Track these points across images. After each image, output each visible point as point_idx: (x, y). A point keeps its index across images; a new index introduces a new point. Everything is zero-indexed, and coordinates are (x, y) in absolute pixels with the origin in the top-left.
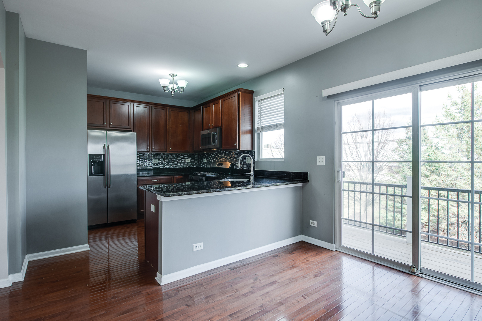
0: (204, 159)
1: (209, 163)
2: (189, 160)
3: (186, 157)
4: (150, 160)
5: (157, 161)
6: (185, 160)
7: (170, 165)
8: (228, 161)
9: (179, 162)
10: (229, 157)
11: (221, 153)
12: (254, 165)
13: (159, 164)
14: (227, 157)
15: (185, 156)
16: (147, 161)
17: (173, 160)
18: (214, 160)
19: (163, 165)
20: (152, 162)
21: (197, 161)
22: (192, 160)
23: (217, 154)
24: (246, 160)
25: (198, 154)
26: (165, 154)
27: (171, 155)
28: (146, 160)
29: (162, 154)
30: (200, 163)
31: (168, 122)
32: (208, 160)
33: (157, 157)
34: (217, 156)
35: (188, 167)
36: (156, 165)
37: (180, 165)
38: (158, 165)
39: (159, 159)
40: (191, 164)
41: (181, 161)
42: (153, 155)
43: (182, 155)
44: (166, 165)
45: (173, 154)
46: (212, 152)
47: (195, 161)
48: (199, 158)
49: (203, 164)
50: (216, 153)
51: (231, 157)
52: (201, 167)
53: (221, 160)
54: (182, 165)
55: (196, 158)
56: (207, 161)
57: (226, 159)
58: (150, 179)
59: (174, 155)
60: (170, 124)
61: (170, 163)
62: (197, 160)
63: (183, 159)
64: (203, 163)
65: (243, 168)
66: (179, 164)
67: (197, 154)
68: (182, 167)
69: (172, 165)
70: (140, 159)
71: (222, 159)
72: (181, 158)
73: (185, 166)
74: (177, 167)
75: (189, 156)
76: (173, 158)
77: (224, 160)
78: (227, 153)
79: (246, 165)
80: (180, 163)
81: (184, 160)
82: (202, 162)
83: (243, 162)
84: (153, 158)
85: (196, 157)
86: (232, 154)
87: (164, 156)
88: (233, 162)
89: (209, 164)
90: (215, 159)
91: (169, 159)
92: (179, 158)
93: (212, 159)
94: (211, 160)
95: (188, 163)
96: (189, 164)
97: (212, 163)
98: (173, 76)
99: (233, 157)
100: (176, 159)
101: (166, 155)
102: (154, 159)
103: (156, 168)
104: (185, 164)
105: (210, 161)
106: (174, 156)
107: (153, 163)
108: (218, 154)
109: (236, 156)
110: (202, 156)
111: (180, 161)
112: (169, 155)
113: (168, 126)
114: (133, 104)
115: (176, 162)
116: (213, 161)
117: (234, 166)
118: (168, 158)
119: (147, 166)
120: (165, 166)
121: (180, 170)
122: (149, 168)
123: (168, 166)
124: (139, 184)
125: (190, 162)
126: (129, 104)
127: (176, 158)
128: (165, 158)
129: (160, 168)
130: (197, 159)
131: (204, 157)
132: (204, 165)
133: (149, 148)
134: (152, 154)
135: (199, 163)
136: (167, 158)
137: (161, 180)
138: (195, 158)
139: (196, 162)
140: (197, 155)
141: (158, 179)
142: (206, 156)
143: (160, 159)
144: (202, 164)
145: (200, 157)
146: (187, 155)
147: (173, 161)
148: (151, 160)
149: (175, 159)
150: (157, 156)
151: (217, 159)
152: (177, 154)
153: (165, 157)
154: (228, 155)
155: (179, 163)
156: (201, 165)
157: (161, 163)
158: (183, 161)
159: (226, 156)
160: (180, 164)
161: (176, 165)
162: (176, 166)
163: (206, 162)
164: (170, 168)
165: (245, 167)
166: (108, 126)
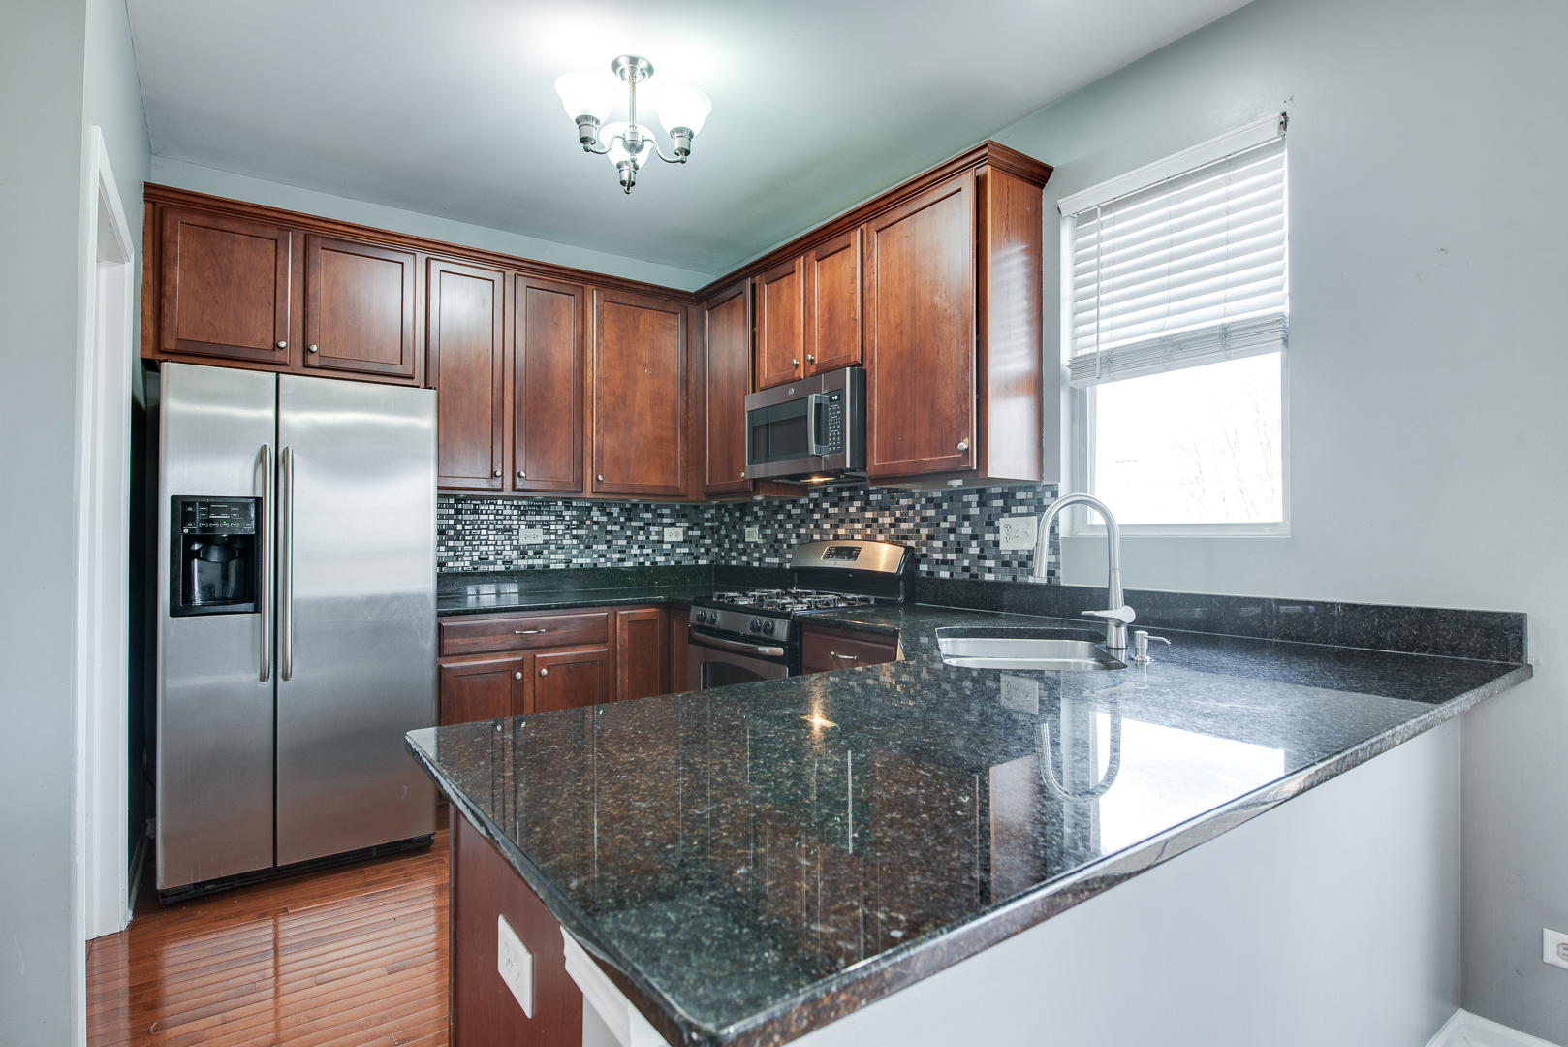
0: (747, 530)
1: (774, 546)
2: (681, 531)
3: (665, 520)
4: (504, 531)
5: (537, 536)
6: (660, 534)
7: (595, 556)
8: (880, 537)
9: (636, 542)
10: (886, 520)
11: (842, 499)
12: (1053, 559)
13: (545, 552)
14: (875, 520)
15: (662, 516)
16: (492, 538)
17: (610, 532)
18: (802, 531)
19: (562, 557)
20: (515, 543)
21: (712, 538)
22: (690, 533)
23: (817, 504)
24: (997, 531)
25: (719, 507)
26: (574, 504)
27: (602, 509)
28: (488, 529)
29: (560, 503)
30: (727, 546)
31: (589, 355)
32: (768, 532)
33: (538, 518)
34: (817, 516)
35: (673, 563)
36: (531, 552)
37: (641, 555)
38: (541, 553)
39: (546, 524)
40: (686, 550)
41: (644, 538)
42: (518, 507)
43: (647, 508)
44: (576, 557)
45: (610, 505)
46: (794, 497)
47: (702, 537)
48: (723, 523)
49: (743, 553)
50: (811, 500)
51: (898, 520)
52: (733, 563)
53: (841, 532)
54: (648, 555)
55: (709, 524)
56: (764, 536)
57: (869, 526)
58: (503, 624)
59: (615, 511)
60: (598, 363)
61: (595, 547)
62: (714, 531)
63: (652, 529)
64: (741, 546)
65: (973, 576)
66: (635, 550)
67: (712, 507)
68: (648, 564)
69: (603, 556)
70: (460, 527)
71: (850, 526)
72: (642, 524)
73: (660, 559)
74: (628, 564)
75: (680, 515)
76: (609, 523)
77: (858, 532)
78: (873, 498)
79: (998, 557)
80: (641, 547)
81: (657, 533)
82: (738, 541)
83: (974, 543)
84: (519, 520)
85: (708, 520)
86: (904, 502)
87: (567, 514)
88: (911, 543)
89: (777, 553)
90: (808, 528)
91: (589, 528)
92: (635, 524)
93: (789, 526)
94: (786, 532)
95: (673, 545)
96: (678, 550)
97: (790, 546)
98: (633, 69)
99: (912, 520)
100: (622, 528)
101: (576, 508)
102: (523, 527)
103: (531, 567)
104: (661, 549)
105: (781, 536)
106: (616, 515)
107: (517, 547)
108: (825, 505)
109: (931, 513)
110: (738, 514)
111: (641, 537)
112: (589, 509)
113: (590, 369)
114: (428, 261)
115: (624, 542)
116: (798, 536)
117: (918, 562)
118: (588, 522)
119: (492, 558)
120: (574, 561)
121: (644, 575)
122: (500, 567)
123: (589, 561)
124: (446, 652)
125: (685, 541)
126: (407, 259)
127: (624, 523)
128: (574, 522)
129: (552, 567)
130: (712, 528)
131: (748, 518)
132: (750, 555)
133: (499, 473)
134: (515, 503)
135: (720, 545)
136: (583, 523)
137: (555, 629)
138: (706, 524)
139: (708, 541)
140: (713, 511)
141: (543, 622)
142: (760, 513)
143: (553, 527)
144: (737, 550)
145: (727, 519)
146: (672, 508)
147: (609, 537)
148: (510, 530)
149: (618, 528)
150: (539, 513)
151: (817, 526)
152: (628, 506)
153: (573, 517)
154: (883, 508)
155: (635, 546)
156: (734, 554)
157: (553, 547)
158: (654, 537)
159: (869, 515)
160: (637, 551)
161: (623, 556)
162: (622, 560)
163: (760, 541)
164: (595, 569)
165: (990, 570)
166: (300, 362)
